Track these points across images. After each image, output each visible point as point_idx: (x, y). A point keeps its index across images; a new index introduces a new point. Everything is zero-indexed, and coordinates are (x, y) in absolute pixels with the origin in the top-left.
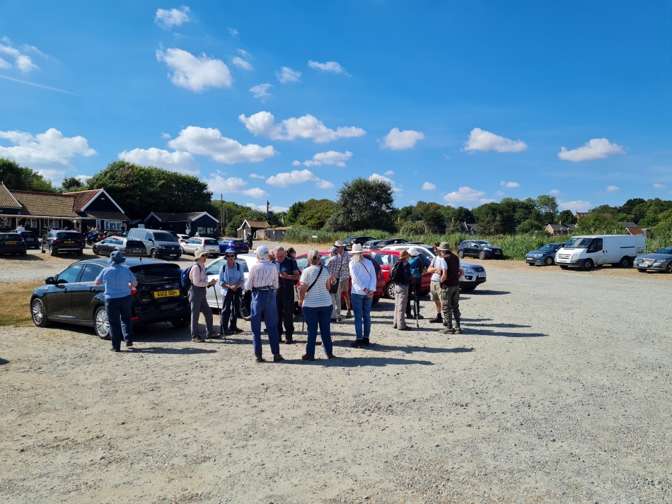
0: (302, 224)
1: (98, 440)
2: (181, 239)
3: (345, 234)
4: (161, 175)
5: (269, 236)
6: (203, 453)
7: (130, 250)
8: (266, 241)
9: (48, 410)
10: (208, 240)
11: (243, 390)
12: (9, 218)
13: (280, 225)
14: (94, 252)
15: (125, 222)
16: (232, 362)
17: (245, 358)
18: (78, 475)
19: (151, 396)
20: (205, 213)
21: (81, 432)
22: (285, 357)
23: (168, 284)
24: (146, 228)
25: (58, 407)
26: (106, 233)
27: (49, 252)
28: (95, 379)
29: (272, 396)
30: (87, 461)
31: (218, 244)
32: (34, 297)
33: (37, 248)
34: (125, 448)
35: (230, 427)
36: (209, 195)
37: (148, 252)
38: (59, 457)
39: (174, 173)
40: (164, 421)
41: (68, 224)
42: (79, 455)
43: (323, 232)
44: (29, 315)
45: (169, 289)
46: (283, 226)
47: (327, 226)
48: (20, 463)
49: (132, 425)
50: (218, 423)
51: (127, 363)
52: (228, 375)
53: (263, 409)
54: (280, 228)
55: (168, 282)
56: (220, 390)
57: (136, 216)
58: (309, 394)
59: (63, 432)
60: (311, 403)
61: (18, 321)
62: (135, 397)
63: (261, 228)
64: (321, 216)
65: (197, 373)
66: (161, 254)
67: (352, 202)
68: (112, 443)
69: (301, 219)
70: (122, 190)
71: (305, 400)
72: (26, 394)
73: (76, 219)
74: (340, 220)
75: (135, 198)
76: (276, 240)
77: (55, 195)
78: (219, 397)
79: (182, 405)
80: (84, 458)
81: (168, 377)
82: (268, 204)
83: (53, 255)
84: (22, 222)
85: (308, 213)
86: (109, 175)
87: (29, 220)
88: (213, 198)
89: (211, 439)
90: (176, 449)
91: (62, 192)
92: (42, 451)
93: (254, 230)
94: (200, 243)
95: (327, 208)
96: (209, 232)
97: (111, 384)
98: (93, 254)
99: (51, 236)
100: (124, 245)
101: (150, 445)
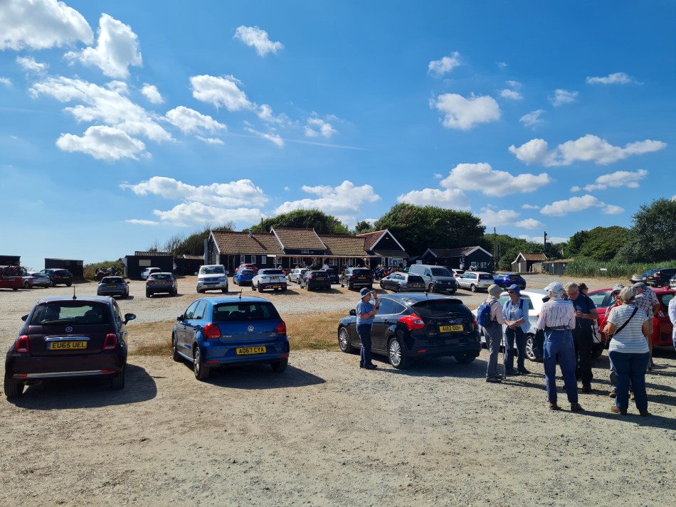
0: (586, 255)
1: (404, 467)
2: (456, 273)
3: (645, 267)
4: (437, 213)
5: (547, 269)
6: (506, 501)
7: (411, 285)
8: (544, 275)
9: (359, 430)
10: (483, 275)
11: (540, 439)
12: (317, 258)
13: (560, 257)
14: (381, 286)
15: (406, 259)
16: (522, 406)
17: (537, 403)
18: (391, 497)
19: (445, 430)
20: (478, 247)
21: (388, 456)
22: (585, 408)
23: (453, 319)
24: (423, 264)
25: (367, 429)
26: (390, 270)
27: (347, 286)
28: (393, 406)
29: (575, 452)
30: (396, 485)
31: (492, 279)
32: (341, 326)
33: (338, 283)
34: (428, 479)
35: (532, 479)
36: (482, 229)
37: (427, 287)
38: (373, 476)
39: (449, 211)
40: (461, 459)
41: (360, 262)
42: (389, 478)
43: (613, 263)
44: (336, 341)
45: (453, 324)
46: (563, 259)
47: (618, 257)
48: (343, 476)
49: (432, 457)
50: (517, 472)
51: (419, 394)
52: (521, 420)
53: (567, 464)
54: (560, 261)
55: (453, 317)
56: (514, 434)
57: (415, 252)
58: (622, 456)
59: (373, 452)
60: (626, 467)
61: (329, 346)
62: (430, 429)
63: (537, 261)
64: (609, 245)
65: (486, 413)
66: (439, 289)
67: (653, 228)
68: (416, 472)
69: (585, 250)
70: (403, 230)
71: (618, 462)
72: (341, 411)
73: (366, 257)
74: (637, 249)
75: (413, 237)
76: (556, 273)
77: (351, 237)
78: (514, 442)
79: (476, 445)
80: (395, 482)
81: (459, 414)
82: (546, 235)
83: (350, 289)
84: (327, 261)
85: (594, 243)
86: (392, 216)
87: (332, 259)
88: (486, 232)
89: (512, 488)
90: (477, 491)
91: (355, 234)
92: (359, 467)
93: (530, 263)
94: (475, 278)
95: (619, 236)
96: (482, 266)
97: (407, 412)
98: (380, 288)
99: (348, 272)
100: (406, 281)
101: (451, 481)
